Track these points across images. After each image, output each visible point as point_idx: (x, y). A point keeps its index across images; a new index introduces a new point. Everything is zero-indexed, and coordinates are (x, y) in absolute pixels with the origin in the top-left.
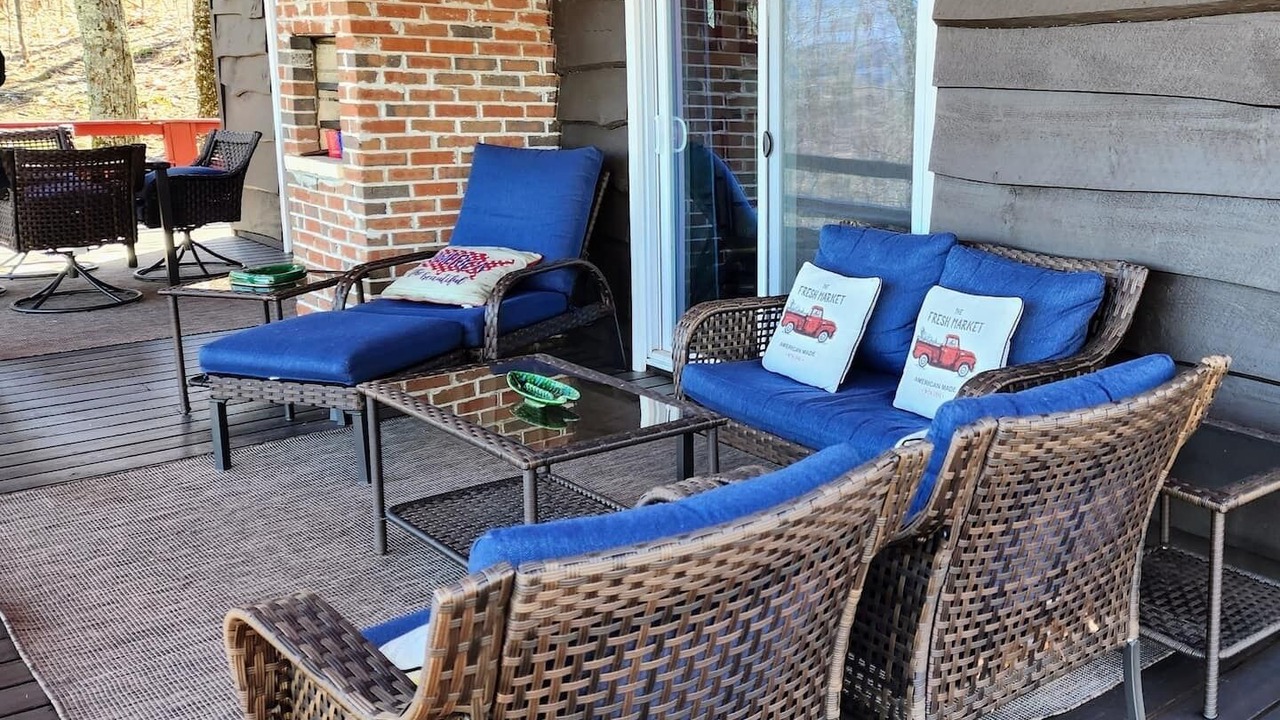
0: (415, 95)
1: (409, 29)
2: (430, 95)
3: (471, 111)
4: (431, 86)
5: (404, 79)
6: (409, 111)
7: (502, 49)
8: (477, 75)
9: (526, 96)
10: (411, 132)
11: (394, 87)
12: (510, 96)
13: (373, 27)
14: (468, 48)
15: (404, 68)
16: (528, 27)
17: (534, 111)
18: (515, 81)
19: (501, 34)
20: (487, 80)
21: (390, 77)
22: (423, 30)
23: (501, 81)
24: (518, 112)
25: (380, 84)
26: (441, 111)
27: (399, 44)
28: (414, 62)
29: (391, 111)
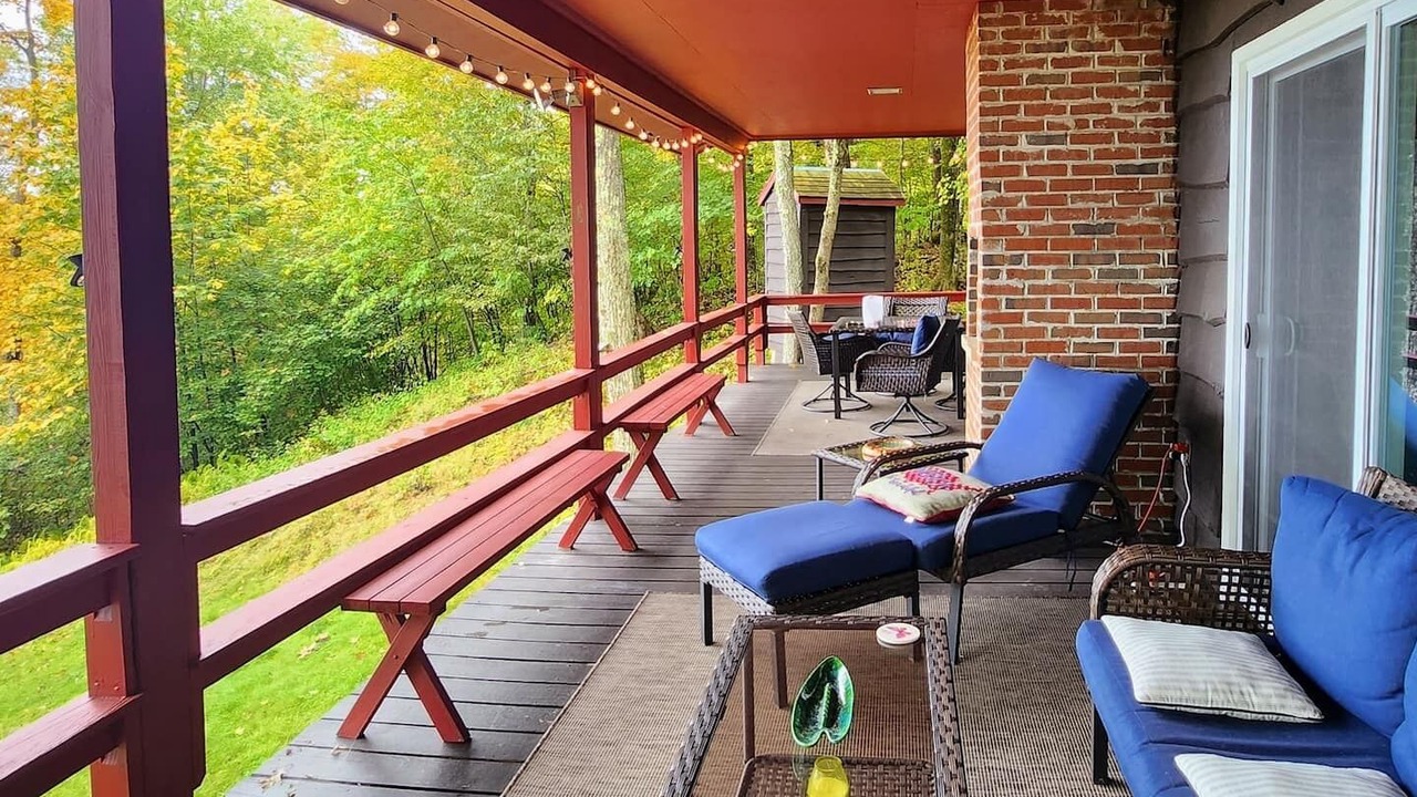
0: (1033, 290)
1: (1033, 230)
2: (1046, 289)
3: (1085, 304)
4: (1049, 281)
5: (1024, 275)
6: (1026, 304)
7: (1121, 244)
8: (1094, 269)
9: (1143, 289)
10: (1027, 323)
11: (1014, 283)
12: (1128, 288)
13: (1000, 230)
14: (1087, 245)
15: (1024, 266)
16: (1150, 221)
17: (1151, 303)
18: (1134, 274)
19: (1122, 229)
20: (1102, 274)
21: (1011, 274)
22: (1045, 230)
23: (1120, 274)
24: (1134, 304)
25: (1003, 280)
26: (1056, 304)
27: (1023, 245)
28: (1034, 260)
29: (1010, 304)
